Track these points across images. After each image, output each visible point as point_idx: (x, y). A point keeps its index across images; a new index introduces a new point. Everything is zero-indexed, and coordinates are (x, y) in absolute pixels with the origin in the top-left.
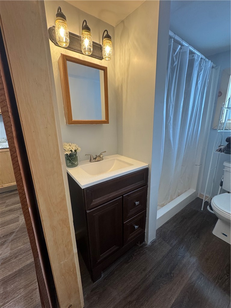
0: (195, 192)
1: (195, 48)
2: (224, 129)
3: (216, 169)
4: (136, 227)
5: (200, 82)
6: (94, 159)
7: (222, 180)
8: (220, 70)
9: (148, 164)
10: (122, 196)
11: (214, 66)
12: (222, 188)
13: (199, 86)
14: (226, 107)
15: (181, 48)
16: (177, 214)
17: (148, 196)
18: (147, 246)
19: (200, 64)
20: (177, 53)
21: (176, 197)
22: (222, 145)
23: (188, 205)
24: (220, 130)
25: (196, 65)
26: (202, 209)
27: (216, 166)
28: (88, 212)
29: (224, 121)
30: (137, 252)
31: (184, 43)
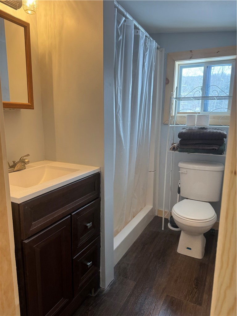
0: (152, 209)
1: (139, 23)
2: (175, 124)
3: (172, 172)
4: (89, 264)
5: (146, 64)
6: (11, 167)
7: (179, 185)
8: (165, 53)
9: (99, 168)
10: (70, 214)
11: (159, 47)
12: (180, 195)
13: (146, 68)
14: (175, 97)
15: (125, 21)
16: (135, 242)
17: (101, 214)
18: (104, 292)
19: (145, 43)
20: (121, 25)
21: (132, 219)
22: (174, 143)
23: (146, 227)
24: (172, 125)
25: (141, 44)
26: (163, 229)
27: (171, 170)
28: (26, 241)
29: (174, 115)
30: (92, 304)
31: (128, 16)
